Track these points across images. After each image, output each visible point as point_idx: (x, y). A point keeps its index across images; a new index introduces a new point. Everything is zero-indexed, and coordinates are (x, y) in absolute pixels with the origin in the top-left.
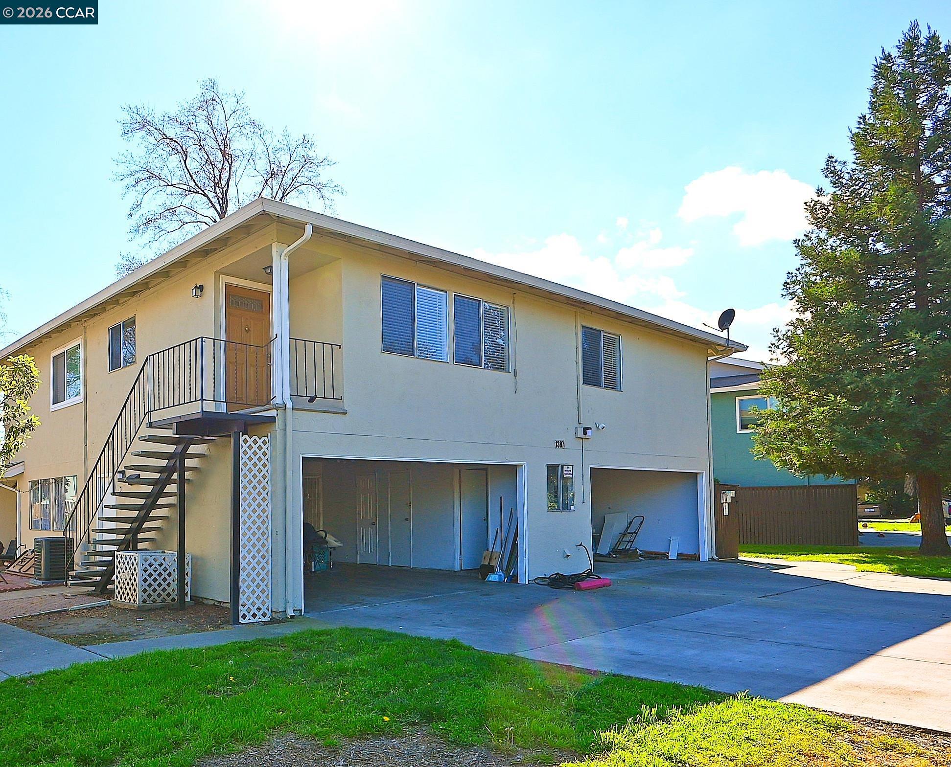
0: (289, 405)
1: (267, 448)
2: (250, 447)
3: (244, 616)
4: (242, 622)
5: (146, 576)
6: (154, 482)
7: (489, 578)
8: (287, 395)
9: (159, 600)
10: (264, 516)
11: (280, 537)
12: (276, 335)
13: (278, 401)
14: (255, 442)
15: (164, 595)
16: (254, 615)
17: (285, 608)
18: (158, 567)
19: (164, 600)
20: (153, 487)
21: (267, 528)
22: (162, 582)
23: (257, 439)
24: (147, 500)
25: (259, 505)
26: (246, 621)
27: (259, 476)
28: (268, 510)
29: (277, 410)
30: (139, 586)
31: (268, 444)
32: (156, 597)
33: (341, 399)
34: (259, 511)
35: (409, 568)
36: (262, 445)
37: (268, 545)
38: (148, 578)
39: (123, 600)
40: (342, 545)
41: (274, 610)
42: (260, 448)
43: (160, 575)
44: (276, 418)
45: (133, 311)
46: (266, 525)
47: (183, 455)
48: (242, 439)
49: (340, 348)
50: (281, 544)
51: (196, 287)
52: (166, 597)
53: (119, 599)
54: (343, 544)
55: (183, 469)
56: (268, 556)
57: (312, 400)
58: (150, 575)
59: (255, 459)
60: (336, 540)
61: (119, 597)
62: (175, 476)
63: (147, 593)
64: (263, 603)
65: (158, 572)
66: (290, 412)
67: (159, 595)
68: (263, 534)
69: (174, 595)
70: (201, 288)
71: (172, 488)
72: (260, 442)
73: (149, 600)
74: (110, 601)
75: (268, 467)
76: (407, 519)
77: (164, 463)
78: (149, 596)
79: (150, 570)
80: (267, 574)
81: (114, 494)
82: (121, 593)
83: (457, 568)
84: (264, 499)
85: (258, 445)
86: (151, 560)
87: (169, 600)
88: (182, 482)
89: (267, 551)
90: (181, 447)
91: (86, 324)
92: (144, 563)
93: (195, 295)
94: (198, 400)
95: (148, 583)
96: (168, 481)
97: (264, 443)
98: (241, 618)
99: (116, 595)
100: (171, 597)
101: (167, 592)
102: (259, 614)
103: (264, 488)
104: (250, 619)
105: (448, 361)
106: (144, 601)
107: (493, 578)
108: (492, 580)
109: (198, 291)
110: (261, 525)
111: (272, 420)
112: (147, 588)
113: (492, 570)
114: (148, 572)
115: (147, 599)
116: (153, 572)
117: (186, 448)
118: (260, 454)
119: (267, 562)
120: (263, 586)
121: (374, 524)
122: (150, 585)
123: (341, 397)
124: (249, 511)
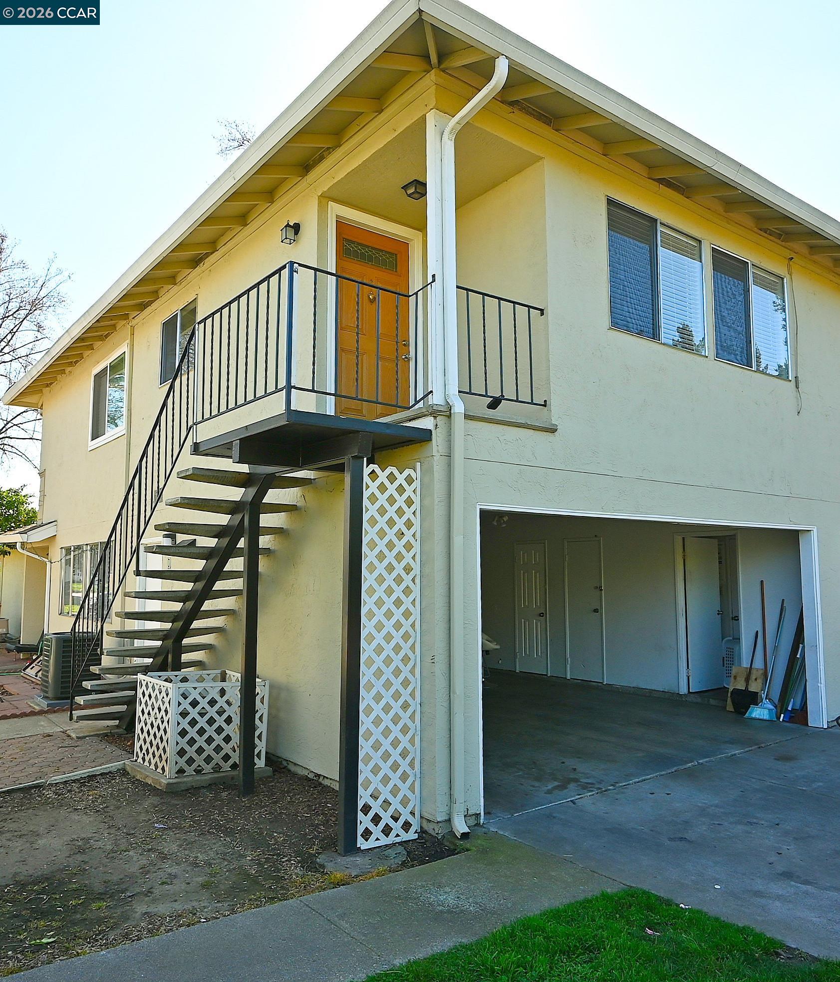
0: (459, 408)
1: (414, 491)
2: (382, 488)
3: (367, 834)
4: (362, 848)
5: (185, 724)
6: (208, 554)
7: (751, 713)
8: (453, 389)
9: (208, 768)
10: (406, 625)
11: (440, 668)
12: (434, 276)
13: (436, 399)
14: (392, 478)
15: (217, 758)
16: (387, 831)
17: (449, 815)
18: (208, 707)
19: (217, 768)
20: (205, 561)
21: (413, 648)
22: (215, 736)
23: (396, 473)
24: (197, 583)
25: (398, 603)
26: (371, 844)
27: (399, 546)
28: (416, 612)
29: (435, 417)
30: (172, 742)
31: (416, 484)
32: (202, 763)
33: (545, 405)
34: (398, 614)
35: (600, 684)
36: (405, 484)
37: (415, 682)
38: (188, 728)
39: (146, 763)
40: (498, 647)
41: (426, 815)
42: (401, 490)
43: (211, 721)
44: (433, 432)
45: (195, 291)
46: (411, 642)
47: (256, 507)
48: (367, 471)
49: (542, 314)
50: (440, 682)
51: (288, 225)
52: (222, 763)
53: (140, 760)
54: (501, 646)
55: (255, 531)
56: (415, 705)
57: (495, 403)
58: (193, 723)
59: (391, 512)
60: (490, 639)
61: (141, 756)
62: (241, 544)
63: (186, 757)
64: (405, 802)
65: (207, 717)
66: (459, 421)
67: (208, 759)
68: (406, 660)
69: (235, 758)
70: (296, 228)
71: (236, 564)
72: (401, 479)
73: (190, 770)
74: (124, 763)
75: (416, 527)
76: (596, 611)
77: (223, 519)
78: (191, 761)
79: (194, 713)
80: (412, 741)
81: (138, 573)
82: (144, 751)
83: (683, 690)
84: (407, 591)
85: (396, 484)
86: (194, 695)
87: (226, 766)
88: (253, 553)
89: (412, 695)
90: (252, 491)
91: (134, 322)
92: (182, 700)
93: (286, 238)
94: (282, 390)
95: (188, 737)
96: (230, 552)
97: (409, 480)
98: (360, 840)
99: (137, 753)
100: (230, 762)
101: (222, 753)
102: (397, 827)
103: (408, 569)
104: (378, 840)
105: (707, 355)
106: (181, 771)
107: (759, 712)
108: (757, 717)
109: (291, 233)
110: (402, 643)
111: (425, 436)
112: (187, 748)
113: (753, 699)
114: (189, 718)
115: (186, 767)
116: (198, 718)
117: (262, 493)
118: (400, 501)
119: (412, 718)
120: (404, 765)
121: (541, 615)
122: (192, 742)
123: (545, 401)
124: (379, 615)
